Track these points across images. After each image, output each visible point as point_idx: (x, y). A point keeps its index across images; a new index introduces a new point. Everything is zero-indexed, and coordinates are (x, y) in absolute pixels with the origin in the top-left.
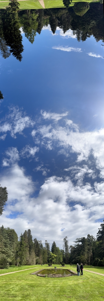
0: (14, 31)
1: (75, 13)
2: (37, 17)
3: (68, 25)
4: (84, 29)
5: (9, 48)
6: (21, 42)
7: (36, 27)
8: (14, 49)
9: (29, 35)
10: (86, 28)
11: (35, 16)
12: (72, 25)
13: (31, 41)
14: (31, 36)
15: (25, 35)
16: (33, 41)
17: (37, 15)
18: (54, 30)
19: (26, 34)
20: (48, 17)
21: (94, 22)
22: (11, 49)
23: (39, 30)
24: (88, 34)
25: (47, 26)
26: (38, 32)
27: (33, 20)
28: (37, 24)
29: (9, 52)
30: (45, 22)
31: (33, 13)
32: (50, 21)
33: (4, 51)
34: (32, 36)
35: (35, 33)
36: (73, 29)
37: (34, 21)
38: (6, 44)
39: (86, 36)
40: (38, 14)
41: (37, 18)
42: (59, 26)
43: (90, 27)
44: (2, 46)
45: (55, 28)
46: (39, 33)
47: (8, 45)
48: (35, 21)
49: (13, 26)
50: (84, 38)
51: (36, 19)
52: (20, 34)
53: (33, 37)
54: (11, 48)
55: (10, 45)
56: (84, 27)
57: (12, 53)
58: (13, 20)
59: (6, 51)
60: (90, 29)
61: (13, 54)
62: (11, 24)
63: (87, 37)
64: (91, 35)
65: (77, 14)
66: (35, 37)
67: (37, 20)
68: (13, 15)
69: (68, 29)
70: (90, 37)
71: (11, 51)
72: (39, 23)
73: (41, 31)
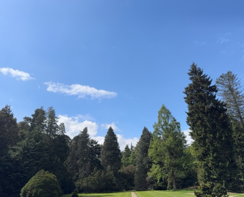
0: (205, 138)
1: (58, 178)
2: (151, 170)
3: (76, 148)
4: (38, 138)
5: (219, 97)
6: (190, 109)
7: (153, 146)
8: (208, 93)
9: (170, 125)
10: (32, 140)
11: (155, 172)
12: (67, 148)
13: (165, 112)
14: (166, 124)
15: (179, 127)
16: (160, 112)
17: (150, 175)
18: (111, 137)
19: (176, 130)
20: (123, 170)
21: (13, 155)
22: (214, 93)
23: (147, 137)
24: (28, 126)
25: (127, 148)
26: (149, 134)
27: (161, 164)
28: (150, 153)
29: (219, 87)
30: (131, 159)
31: (161, 180)
32: (120, 159)
33: (231, 90)
34: (163, 123)
35: (157, 130)
36: (64, 138)
37: (158, 159)
38: (225, 105)
39: (33, 121)
40: (147, 179)
41: (150, 167)
42: (98, 147)
43: (24, 142)
44: (236, 102)
45: (106, 140)
46: (145, 130)
47: (222, 105)
48: (154, 161)
49: (208, 149)
50: (39, 115)
51: (154, 166)
52: (192, 129)
53: (160, 122)
54: (215, 97)
55: (217, 103)
56: (37, 142)
57: (211, 85)
58: (210, 165)
59: (227, 89)
60: (23, 137)
61: (209, 83)
62: (215, 155)
63: (32, 118)
64: (23, 124)
65: (52, 176)
66: (157, 122)
67: (151, 163)
68: (209, 176)
69: (77, 138)
70: (26, 118)
71: (214, 89)
72: (146, 156)
73: (142, 136)
